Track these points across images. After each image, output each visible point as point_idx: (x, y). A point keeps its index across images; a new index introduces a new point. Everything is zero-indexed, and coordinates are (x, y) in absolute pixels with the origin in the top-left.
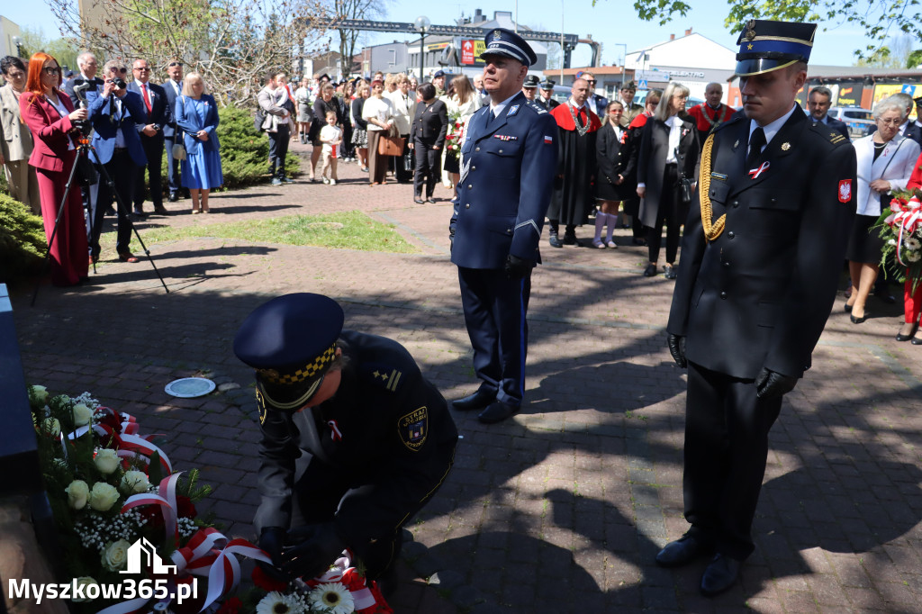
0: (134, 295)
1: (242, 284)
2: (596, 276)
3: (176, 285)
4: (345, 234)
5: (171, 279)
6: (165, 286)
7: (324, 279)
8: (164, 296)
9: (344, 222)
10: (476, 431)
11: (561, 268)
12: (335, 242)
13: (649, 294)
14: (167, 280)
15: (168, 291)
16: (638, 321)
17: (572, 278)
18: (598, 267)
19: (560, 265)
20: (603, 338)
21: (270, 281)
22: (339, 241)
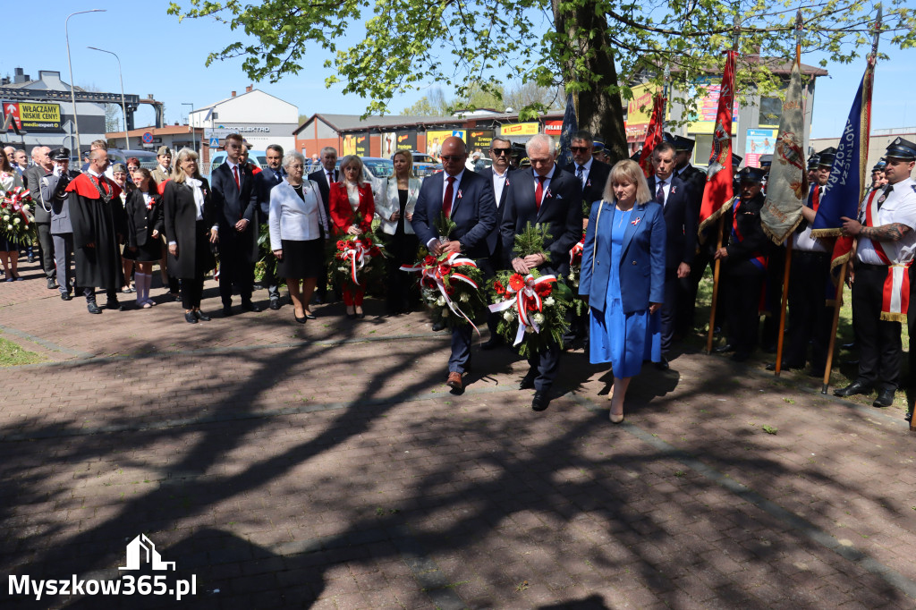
2: (257, 355)
11: (214, 352)
13: (320, 366)
16: (328, 400)
18: (254, 345)
20: (302, 425)
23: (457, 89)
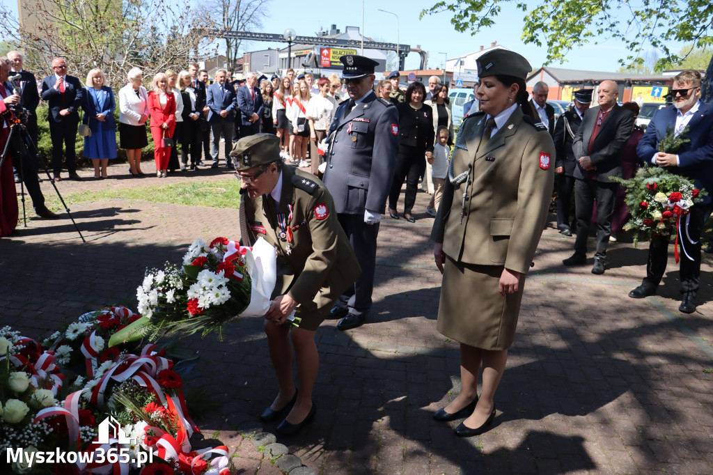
0: (56, 244)
1: (145, 236)
3: (91, 237)
4: (227, 196)
5: (86, 232)
6: (82, 237)
7: (210, 232)
8: (81, 245)
9: (226, 187)
10: (327, 353)
11: (396, 225)
12: (219, 203)
14: (84, 233)
15: (84, 241)
17: (404, 233)
19: (395, 222)
21: (166, 234)
22: (222, 202)
23: (629, 44)
